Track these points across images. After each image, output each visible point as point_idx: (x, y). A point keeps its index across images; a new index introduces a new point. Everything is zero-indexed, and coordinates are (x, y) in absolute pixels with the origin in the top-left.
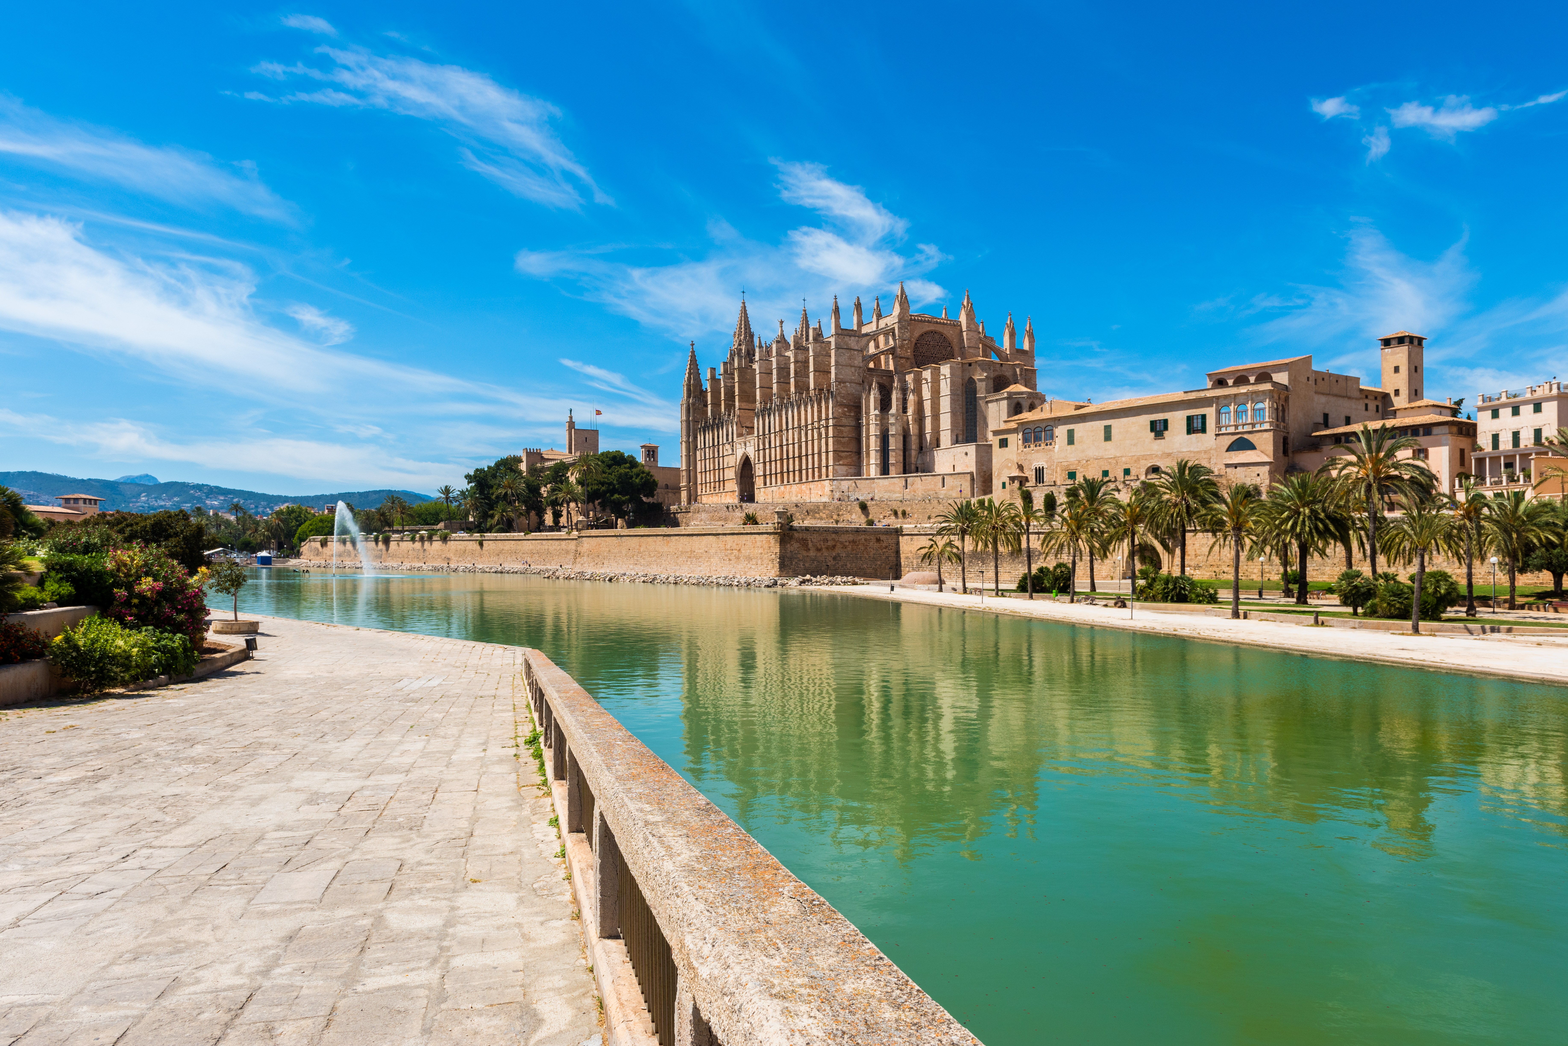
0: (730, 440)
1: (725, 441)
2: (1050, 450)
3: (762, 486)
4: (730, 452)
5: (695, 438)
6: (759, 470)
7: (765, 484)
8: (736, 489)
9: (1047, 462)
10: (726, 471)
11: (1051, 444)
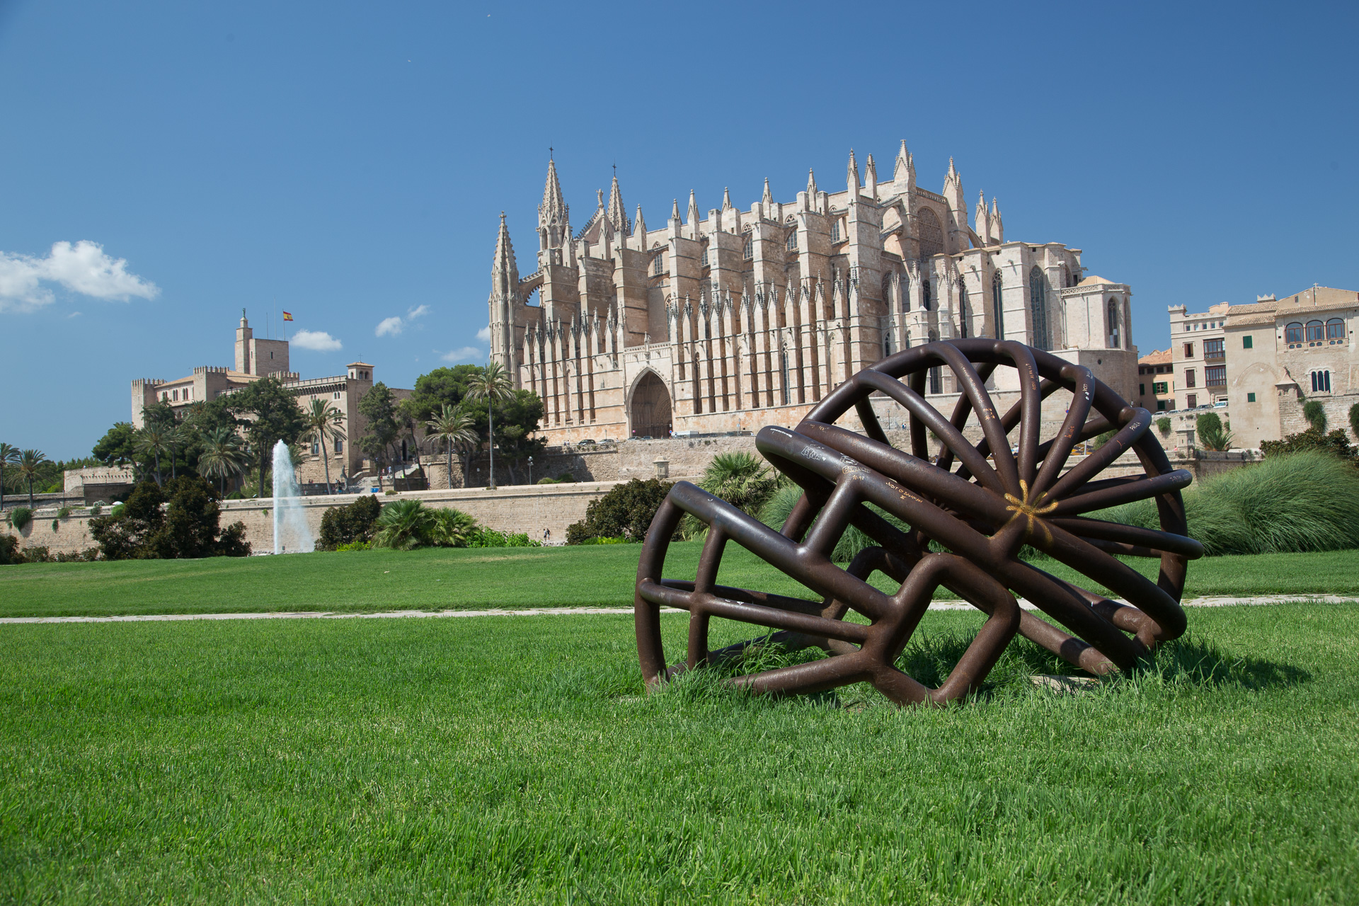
0: (609, 348)
1: (595, 351)
2: (1339, 350)
3: (692, 412)
4: (610, 367)
5: (519, 349)
6: (684, 392)
7: (698, 409)
8: (626, 420)
9: (1334, 365)
10: (596, 396)
11: (1340, 342)
